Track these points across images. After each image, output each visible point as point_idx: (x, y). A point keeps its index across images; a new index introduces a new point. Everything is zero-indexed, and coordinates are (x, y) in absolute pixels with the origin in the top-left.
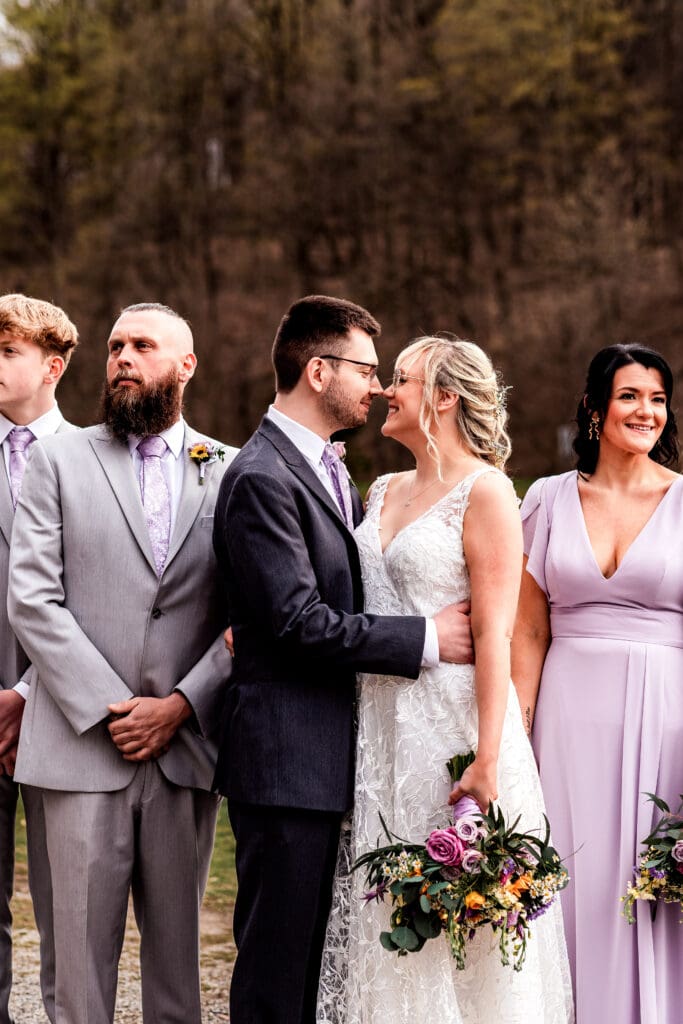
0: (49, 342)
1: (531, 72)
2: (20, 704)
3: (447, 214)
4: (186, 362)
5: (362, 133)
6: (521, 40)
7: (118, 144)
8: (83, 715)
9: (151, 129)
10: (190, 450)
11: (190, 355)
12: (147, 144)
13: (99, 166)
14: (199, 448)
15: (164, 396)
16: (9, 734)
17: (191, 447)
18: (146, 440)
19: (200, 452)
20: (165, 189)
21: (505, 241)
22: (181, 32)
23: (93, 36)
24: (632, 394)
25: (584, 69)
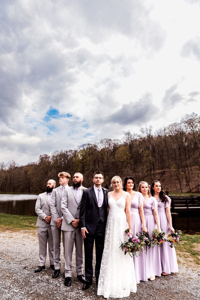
0: (67, 177)
1: (123, 159)
2: (62, 220)
5: (109, 164)
6: (122, 156)
8: (69, 222)
9: (92, 164)
11: (83, 178)
13: (87, 167)
15: (80, 183)
16: (60, 223)
17: (83, 189)
18: (77, 188)
20: (93, 169)
21: (121, 173)
22: (94, 156)
23: (87, 156)
25: (127, 159)
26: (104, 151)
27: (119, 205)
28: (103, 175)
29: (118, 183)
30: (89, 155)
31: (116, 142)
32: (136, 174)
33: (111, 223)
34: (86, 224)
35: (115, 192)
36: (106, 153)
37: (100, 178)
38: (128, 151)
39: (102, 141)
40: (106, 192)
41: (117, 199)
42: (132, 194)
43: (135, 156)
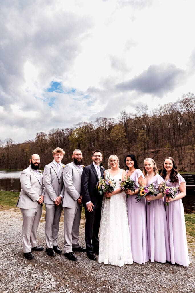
1: (118, 138)
2: (61, 198)
5: (104, 142)
6: (117, 135)
7: (85, 143)
12: (87, 143)
20: (88, 147)
22: (90, 134)
23: (83, 135)
24: (128, 160)
25: (122, 137)
26: (100, 129)
29: (115, 161)
30: (85, 133)
31: (112, 121)
32: (131, 153)
35: (112, 170)
36: (102, 132)
37: (99, 156)
38: (124, 130)
39: (98, 120)
40: (103, 169)
43: (130, 135)
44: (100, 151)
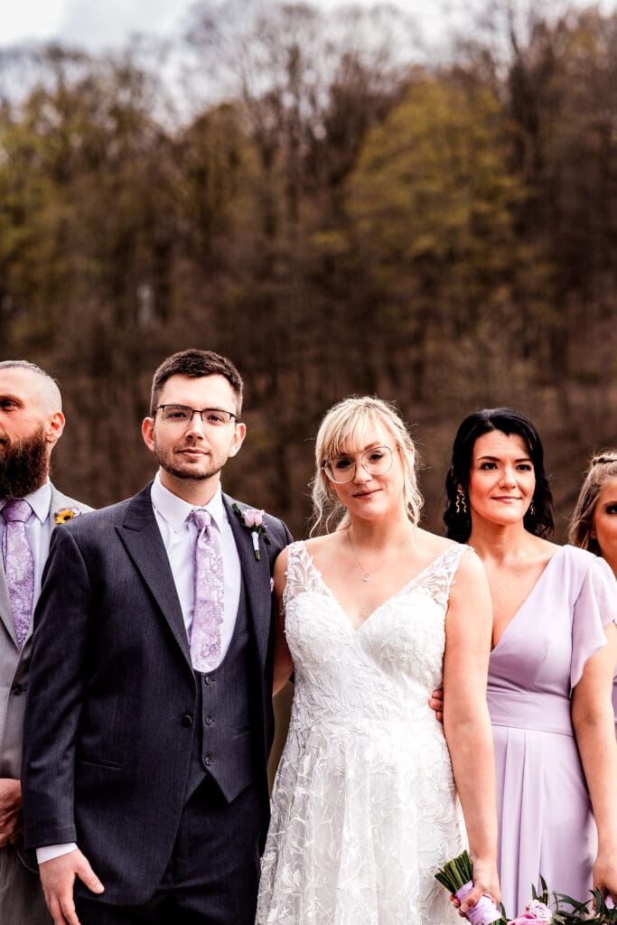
1: (432, 228)
3: (355, 354)
4: (54, 421)
5: (278, 280)
6: (423, 201)
7: (56, 288)
9: (88, 275)
10: (56, 515)
11: (59, 414)
12: (82, 287)
13: (39, 307)
14: (65, 513)
15: (30, 458)
17: (57, 512)
18: (9, 504)
19: (67, 518)
20: (98, 331)
22: (117, 188)
23: (38, 191)
24: (492, 464)
25: (479, 226)
26: (231, 131)
27: (386, 656)
28: (235, 386)
29: (375, 457)
30: (60, 173)
31: (370, 38)
32: (577, 396)
33: (311, 812)
34: (77, 821)
35: (348, 540)
36: (250, 155)
37: (212, 415)
38: (500, 141)
39: (209, 24)
40: (265, 541)
41: (370, 606)
42: (518, 570)
43: (569, 202)
44: (215, 360)
